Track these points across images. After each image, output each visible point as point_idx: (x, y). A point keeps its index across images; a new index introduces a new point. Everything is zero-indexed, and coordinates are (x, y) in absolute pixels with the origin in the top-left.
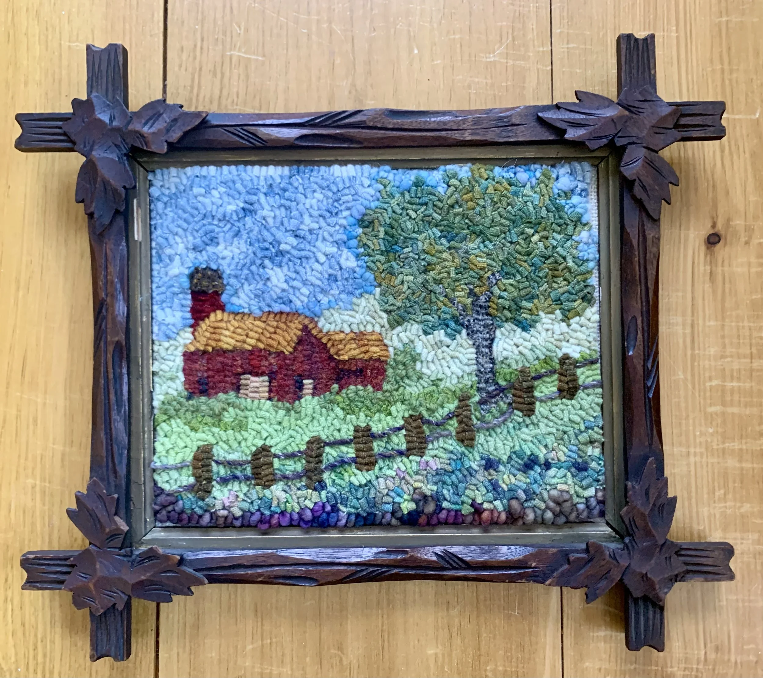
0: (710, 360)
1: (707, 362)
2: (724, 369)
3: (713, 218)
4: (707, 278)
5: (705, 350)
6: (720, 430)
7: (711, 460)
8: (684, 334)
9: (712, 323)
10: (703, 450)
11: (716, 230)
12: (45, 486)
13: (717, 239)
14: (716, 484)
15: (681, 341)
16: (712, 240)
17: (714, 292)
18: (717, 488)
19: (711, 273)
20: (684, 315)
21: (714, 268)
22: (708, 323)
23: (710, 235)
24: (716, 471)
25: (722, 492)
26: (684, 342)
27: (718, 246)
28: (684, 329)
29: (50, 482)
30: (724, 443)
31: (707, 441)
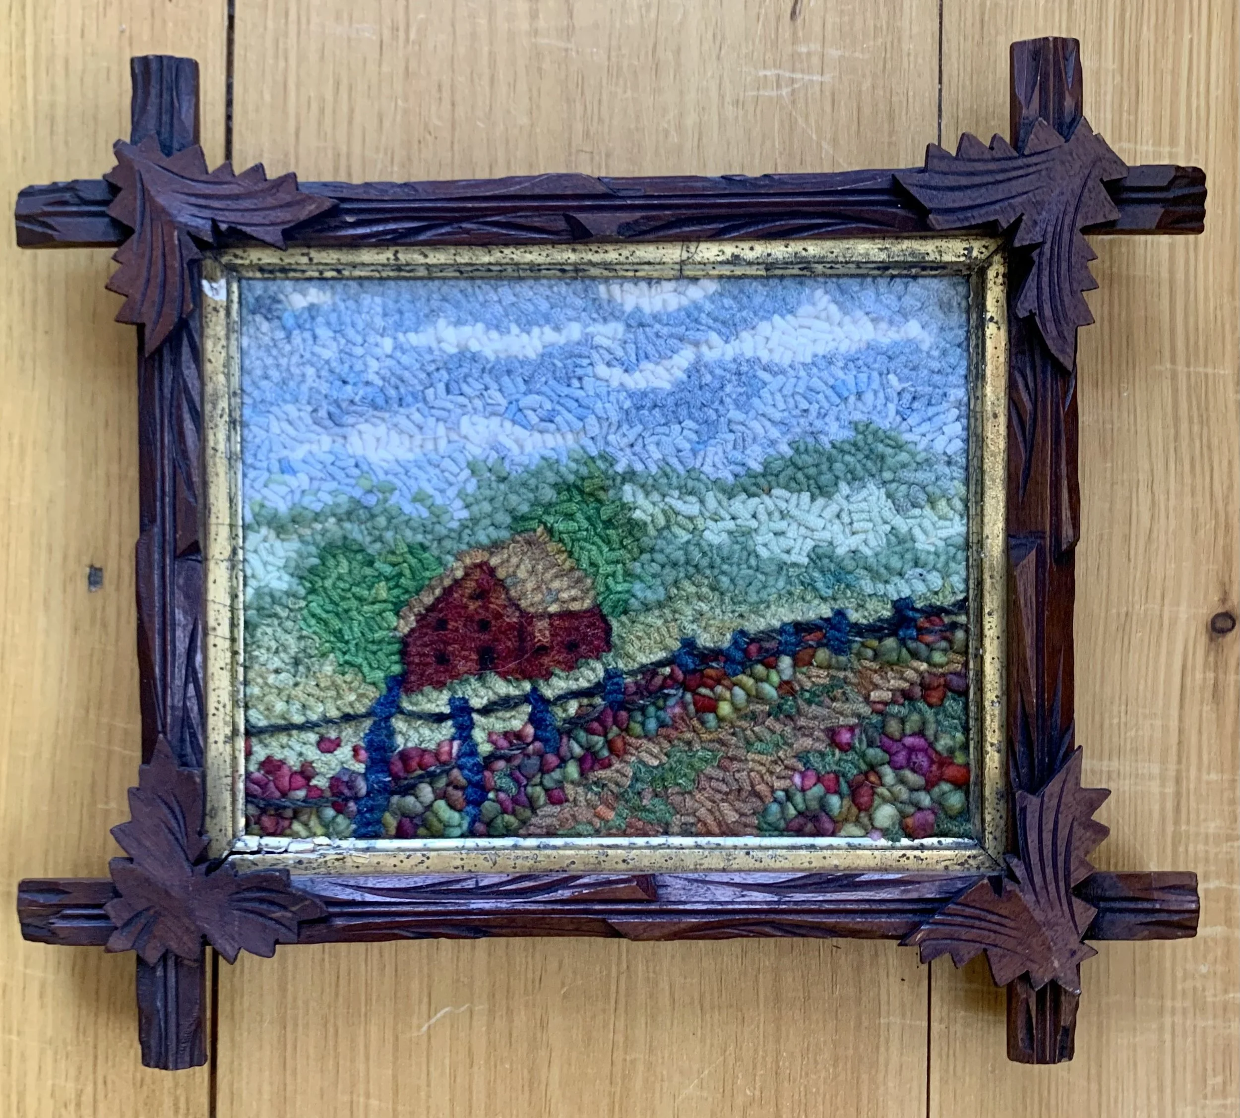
0: (1206, 843)
1: (1201, 847)
2: (1232, 861)
3: (1223, 584)
4: (1208, 694)
5: (1198, 825)
6: (1220, 969)
7: (1201, 1023)
8: (1163, 795)
9: (1213, 776)
10: (1188, 1003)
11: (1227, 607)
12: (11, 1041)
13: (1229, 623)
14: (1209, 1066)
15: (1156, 808)
16: (1219, 625)
17: (1220, 720)
18: (1210, 1072)
19: (1215, 685)
20: (1164, 762)
21: (1221, 676)
22: (1205, 777)
23: (1218, 616)
24: (1210, 1041)
25: (1219, 1079)
26: (1163, 809)
27: (1230, 636)
28: (1163, 785)
29: (19, 1033)
30: (1226, 991)
31: (1195, 989)
